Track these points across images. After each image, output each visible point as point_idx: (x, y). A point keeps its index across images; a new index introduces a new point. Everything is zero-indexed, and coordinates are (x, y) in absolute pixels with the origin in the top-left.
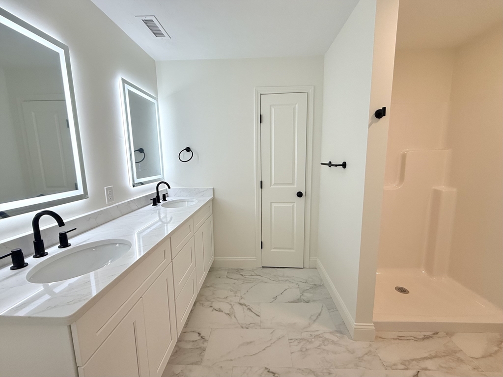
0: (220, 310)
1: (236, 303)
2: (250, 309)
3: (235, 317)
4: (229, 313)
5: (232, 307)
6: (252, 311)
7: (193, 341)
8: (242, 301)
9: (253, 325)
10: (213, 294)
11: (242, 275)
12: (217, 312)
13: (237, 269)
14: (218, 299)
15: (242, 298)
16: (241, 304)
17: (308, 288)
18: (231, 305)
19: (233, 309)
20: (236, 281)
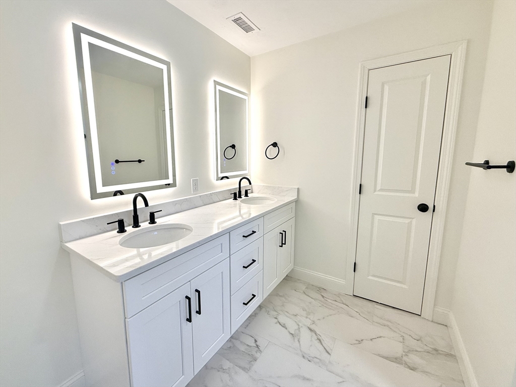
0: (284, 326)
1: (305, 325)
2: (320, 340)
3: (299, 342)
4: (293, 333)
5: (299, 328)
6: (322, 344)
7: (248, 345)
8: (313, 327)
9: (318, 360)
10: (283, 306)
11: (323, 297)
12: (281, 327)
13: (319, 288)
14: (286, 313)
15: (314, 323)
16: (311, 330)
17: (419, 349)
18: (298, 325)
19: (299, 331)
20: (313, 300)
